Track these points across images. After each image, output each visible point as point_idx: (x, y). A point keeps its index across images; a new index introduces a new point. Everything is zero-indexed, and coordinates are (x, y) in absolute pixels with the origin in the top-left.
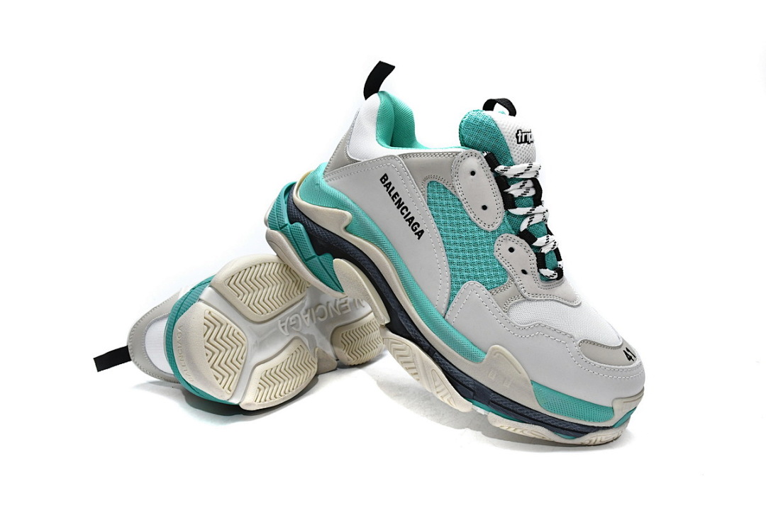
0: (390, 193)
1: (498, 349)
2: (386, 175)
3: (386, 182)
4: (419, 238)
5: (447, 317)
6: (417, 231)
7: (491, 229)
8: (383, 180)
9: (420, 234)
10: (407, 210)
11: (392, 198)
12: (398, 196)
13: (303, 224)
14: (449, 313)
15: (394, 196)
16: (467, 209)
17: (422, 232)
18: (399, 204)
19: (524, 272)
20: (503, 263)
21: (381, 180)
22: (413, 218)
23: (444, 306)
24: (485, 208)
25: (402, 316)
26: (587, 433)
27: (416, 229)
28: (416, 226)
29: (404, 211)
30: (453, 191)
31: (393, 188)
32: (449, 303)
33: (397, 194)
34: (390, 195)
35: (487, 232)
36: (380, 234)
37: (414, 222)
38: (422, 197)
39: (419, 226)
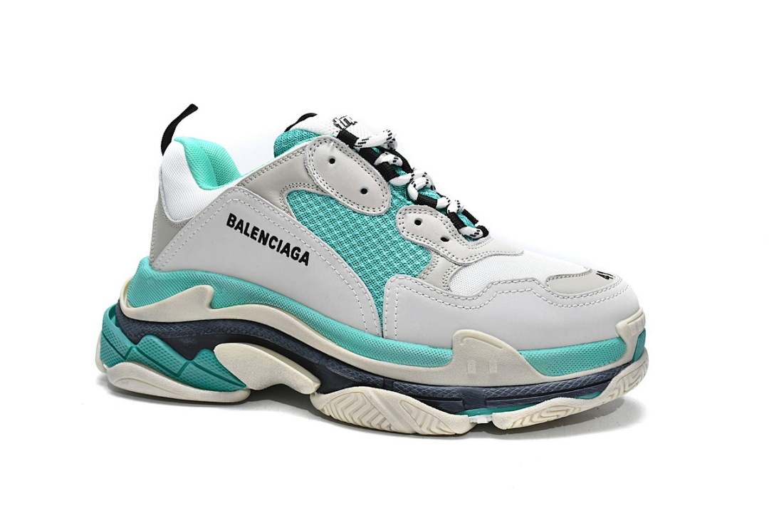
0: (246, 233)
1: (462, 334)
2: (231, 215)
3: (236, 223)
4: (307, 264)
5: (385, 334)
6: (300, 257)
7: (383, 209)
8: (231, 223)
9: (305, 259)
10: (277, 240)
11: (252, 237)
12: (258, 230)
13: (152, 334)
14: (385, 327)
15: (253, 233)
16: (345, 203)
17: (307, 254)
18: (264, 238)
19: (444, 239)
20: (417, 241)
21: (228, 224)
22: (288, 245)
23: (377, 323)
24: (364, 191)
25: (333, 365)
26: (610, 380)
27: (298, 255)
28: (296, 251)
29: (274, 243)
30: (319, 192)
31: (248, 224)
32: (380, 315)
33: (255, 228)
34: (248, 235)
35: (380, 216)
36: (256, 288)
37: (291, 249)
38: (288, 215)
39: (299, 250)
